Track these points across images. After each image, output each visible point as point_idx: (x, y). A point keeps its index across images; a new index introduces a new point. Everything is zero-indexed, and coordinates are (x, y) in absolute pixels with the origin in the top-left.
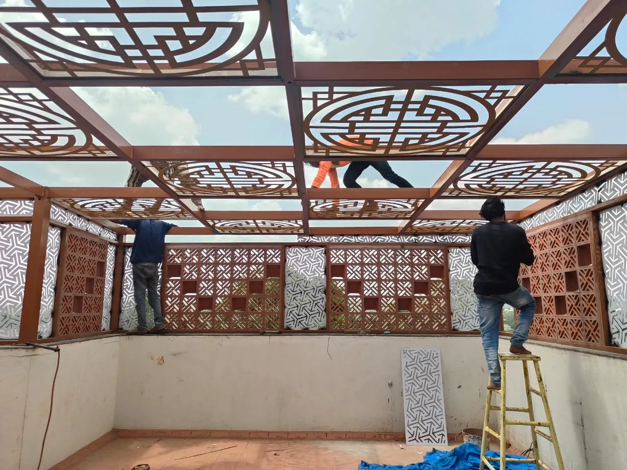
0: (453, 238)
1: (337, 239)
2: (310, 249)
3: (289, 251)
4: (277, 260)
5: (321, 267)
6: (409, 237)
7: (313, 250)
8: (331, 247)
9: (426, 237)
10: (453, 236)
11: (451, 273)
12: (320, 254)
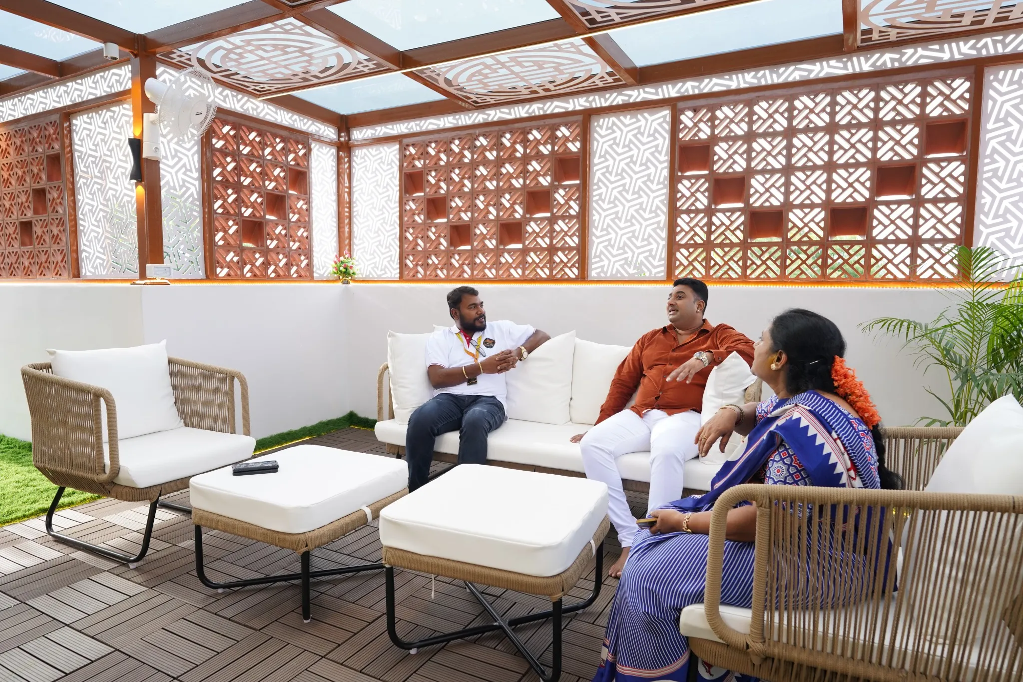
0: (1008, 40)
1: (698, 87)
2: (639, 116)
3: (598, 125)
4: (574, 147)
5: (660, 153)
6: (877, 55)
7: (645, 118)
8: (681, 105)
9: (923, 49)
10: (1005, 37)
11: (988, 136)
12: (660, 124)
